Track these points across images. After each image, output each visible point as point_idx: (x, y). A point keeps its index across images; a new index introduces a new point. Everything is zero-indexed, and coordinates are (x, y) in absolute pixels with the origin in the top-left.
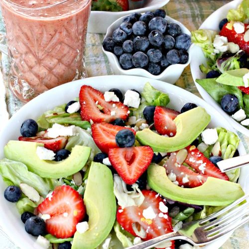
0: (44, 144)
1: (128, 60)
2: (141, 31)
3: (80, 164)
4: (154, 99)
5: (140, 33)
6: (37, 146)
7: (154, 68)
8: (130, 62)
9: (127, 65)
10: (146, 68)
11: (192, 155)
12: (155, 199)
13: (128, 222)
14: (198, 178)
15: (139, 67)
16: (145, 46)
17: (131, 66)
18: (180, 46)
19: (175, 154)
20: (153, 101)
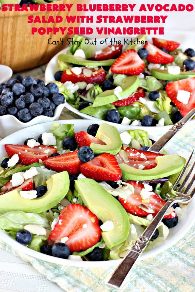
0: (21, 189)
1: (27, 113)
2: (23, 89)
3: (65, 188)
4: (67, 131)
5: (22, 91)
6: (19, 192)
7: (49, 112)
8: (29, 114)
9: (28, 118)
10: (43, 114)
11: (129, 152)
12: (137, 185)
13: (135, 207)
14: (147, 163)
15: (39, 114)
16: (32, 99)
17: (30, 118)
18: (54, 91)
19: (118, 155)
20: (66, 133)
